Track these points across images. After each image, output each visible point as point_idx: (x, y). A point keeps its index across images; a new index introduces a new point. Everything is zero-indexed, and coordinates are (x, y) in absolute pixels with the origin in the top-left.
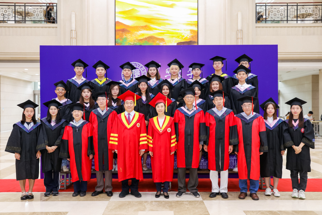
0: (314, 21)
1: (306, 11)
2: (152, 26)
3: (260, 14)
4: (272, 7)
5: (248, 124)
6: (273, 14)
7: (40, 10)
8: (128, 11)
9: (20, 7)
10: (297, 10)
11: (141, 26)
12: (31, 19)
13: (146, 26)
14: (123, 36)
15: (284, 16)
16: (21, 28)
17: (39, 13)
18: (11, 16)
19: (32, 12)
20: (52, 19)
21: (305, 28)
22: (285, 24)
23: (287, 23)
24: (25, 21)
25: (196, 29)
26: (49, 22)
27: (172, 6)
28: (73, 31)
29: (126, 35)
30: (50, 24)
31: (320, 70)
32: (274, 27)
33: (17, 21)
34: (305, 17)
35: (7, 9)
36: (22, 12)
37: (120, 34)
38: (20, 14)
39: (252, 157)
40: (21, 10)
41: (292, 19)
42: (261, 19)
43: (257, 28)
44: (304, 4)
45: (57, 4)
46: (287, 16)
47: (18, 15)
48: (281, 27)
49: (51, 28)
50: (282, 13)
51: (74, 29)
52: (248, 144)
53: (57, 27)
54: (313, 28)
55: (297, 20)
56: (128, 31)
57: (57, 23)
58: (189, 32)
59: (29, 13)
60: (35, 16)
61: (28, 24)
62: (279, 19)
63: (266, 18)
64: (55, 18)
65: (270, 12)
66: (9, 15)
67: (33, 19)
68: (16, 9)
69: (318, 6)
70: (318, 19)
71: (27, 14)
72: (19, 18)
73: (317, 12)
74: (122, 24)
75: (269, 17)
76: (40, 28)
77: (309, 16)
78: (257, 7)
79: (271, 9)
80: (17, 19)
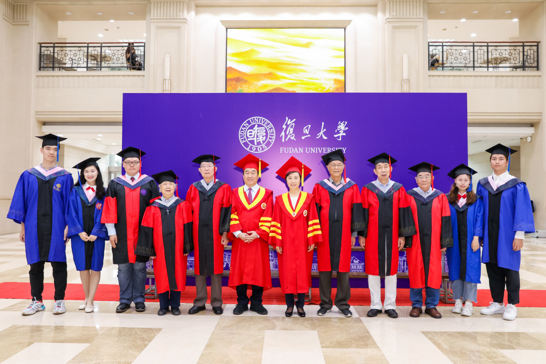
0: (512, 69)
1: (501, 54)
2: (279, 73)
3: (435, 58)
4: (451, 48)
5: (425, 204)
6: (453, 57)
7: (121, 52)
8: (245, 52)
9: (95, 49)
10: (488, 52)
11: (263, 74)
12: (109, 65)
13: (270, 74)
14: (237, 87)
15: (468, 60)
16: (95, 77)
17: (119, 56)
18: (82, 61)
19: (111, 56)
20: (137, 65)
21: (500, 78)
22: (470, 72)
23: (474, 70)
24: (101, 67)
25: (342, 78)
26: (134, 69)
27: (307, 45)
28: (167, 81)
29: (241, 86)
30: (135, 71)
31: (521, 138)
32: (454, 76)
33: (89, 67)
34: (498, 62)
35: (76, 52)
36: (97, 55)
37: (233, 86)
38: (94, 58)
39: (431, 254)
40: (96, 53)
41: (481, 65)
42: (436, 65)
43: (431, 77)
44: (498, 44)
45: (145, 43)
46: (474, 61)
47: (92, 60)
48: (465, 76)
49: (136, 77)
50: (467, 56)
51: (168, 78)
52: (427, 234)
53: (144, 76)
54: (510, 78)
55: (488, 67)
56: (245, 80)
57: (144, 70)
58: (333, 82)
59: (106, 57)
60: (115, 60)
61: (105, 71)
62: (463, 65)
63: (443, 64)
64: (142, 62)
65: (449, 55)
66: (80, 59)
67: (112, 65)
68: (89, 51)
69: (518, 48)
70: (518, 65)
71: (103, 58)
72: (92, 63)
73: (516, 56)
74: (235, 70)
75: (448, 62)
76: (121, 77)
77: (504, 62)
78: (430, 47)
79: (450, 51)
80: (89, 65)
